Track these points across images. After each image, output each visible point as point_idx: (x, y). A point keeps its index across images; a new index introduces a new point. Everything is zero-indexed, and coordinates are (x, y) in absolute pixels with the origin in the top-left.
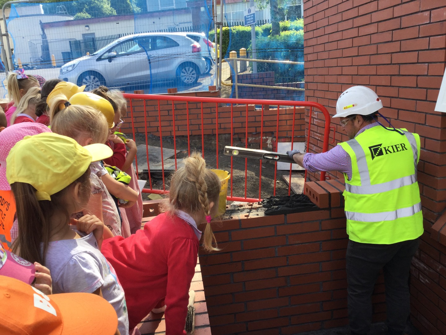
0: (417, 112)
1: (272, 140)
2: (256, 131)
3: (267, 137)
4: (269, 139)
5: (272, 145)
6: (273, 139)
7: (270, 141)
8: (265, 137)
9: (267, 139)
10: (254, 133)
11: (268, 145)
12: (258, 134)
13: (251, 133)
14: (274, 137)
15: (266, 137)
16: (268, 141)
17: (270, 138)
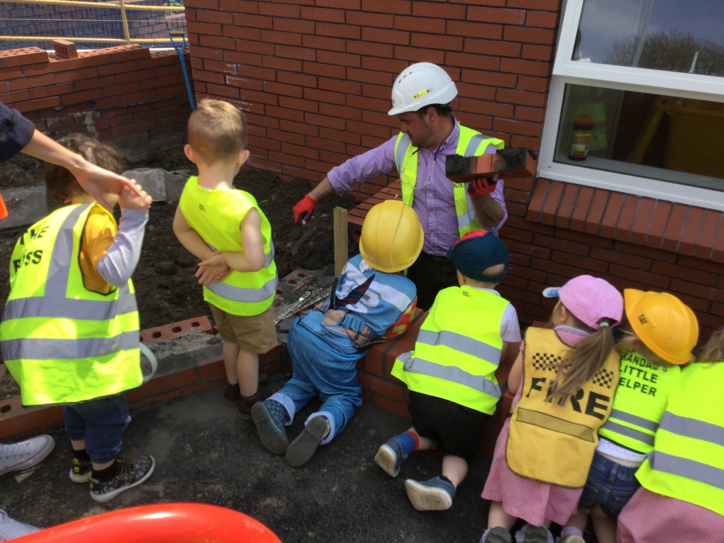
0: (501, 72)
1: (94, 117)
2: (61, 105)
3: (84, 113)
4: (87, 116)
5: (96, 125)
6: (96, 114)
7: (91, 120)
8: (79, 114)
9: (83, 117)
10: (56, 109)
11: (88, 128)
12: (66, 108)
13: (50, 108)
14: (98, 110)
15: (81, 111)
16: (87, 119)
17: (90, 113)
